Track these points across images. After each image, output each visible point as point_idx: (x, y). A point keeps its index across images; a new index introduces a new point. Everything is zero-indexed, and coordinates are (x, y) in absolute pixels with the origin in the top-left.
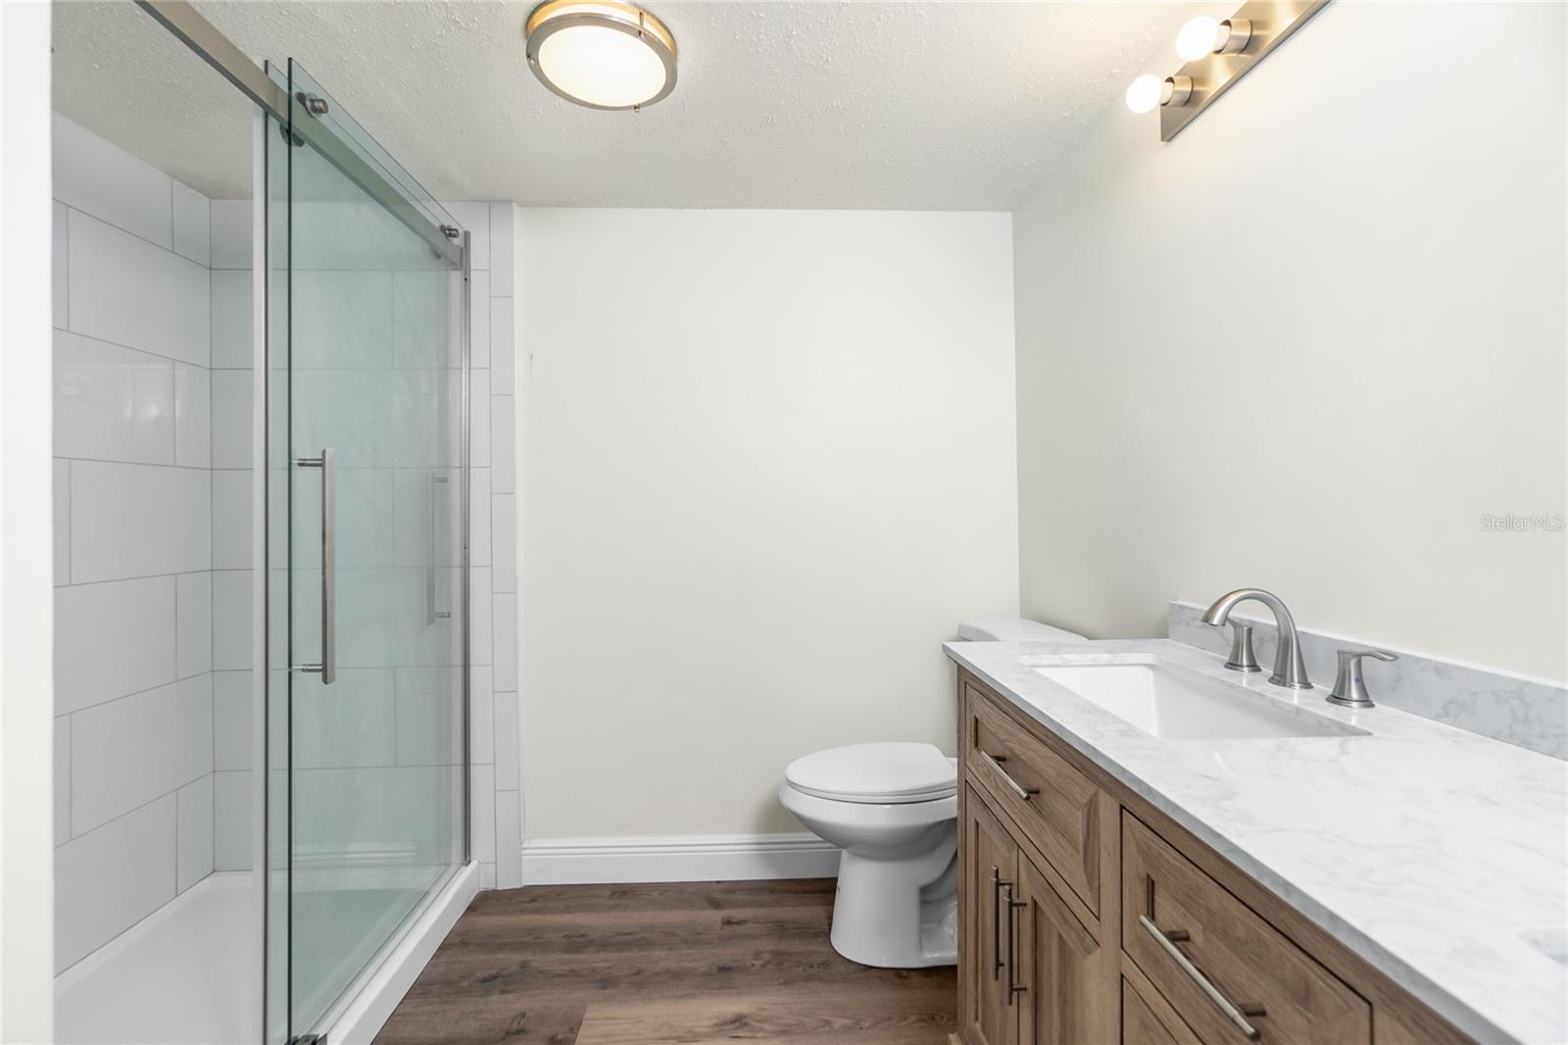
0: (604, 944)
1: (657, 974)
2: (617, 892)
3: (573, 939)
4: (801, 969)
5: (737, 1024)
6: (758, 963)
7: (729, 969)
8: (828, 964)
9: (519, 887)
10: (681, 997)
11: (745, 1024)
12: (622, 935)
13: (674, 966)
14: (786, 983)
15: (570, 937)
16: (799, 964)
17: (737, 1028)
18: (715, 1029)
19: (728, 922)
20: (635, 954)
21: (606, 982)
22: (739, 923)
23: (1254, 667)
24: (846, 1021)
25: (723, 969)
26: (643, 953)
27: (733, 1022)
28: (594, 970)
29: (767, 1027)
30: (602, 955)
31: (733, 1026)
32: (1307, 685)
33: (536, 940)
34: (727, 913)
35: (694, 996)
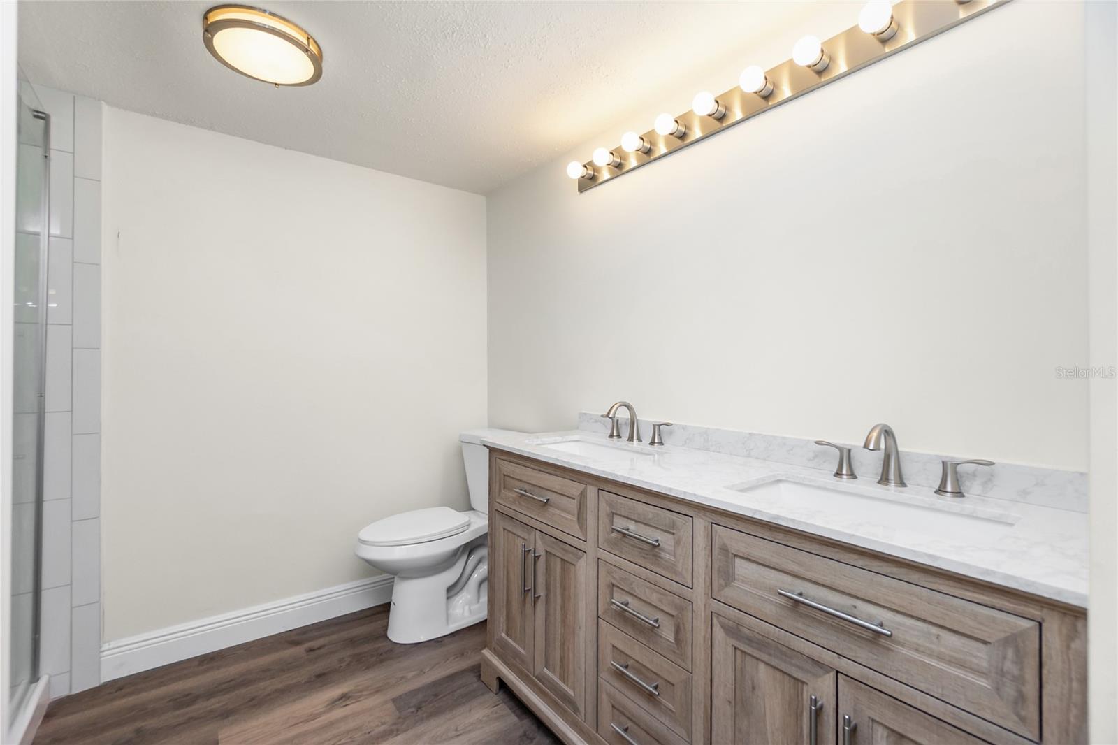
0: (210, 694)
1: (269, 695)
2: (205, 660)
3: (178, 700)
4: (375, 658)
5: (344, 699)
6: (344, 665)
7: (324, 674)
8: (391, 651)
9: (97, 685)
10: (294, 701)
11: (349, 698)
12: (224, 683)
13: (280, 686)
14: (368, 668)
15: (176, 700)
16: (372, 656)
17: (344, 701)
18: (329, 707)
19: (311, 650)
20: (243, 691)
21: (226, 714)
22: (319, 648)
23: (619, 436)
24: (414, 673)
25: (319, 676)
26: (249, 688)
27: (340, 699)
28: (211, 711)
29: (365, 693)
30: (213, 700)
31: (341, 701)
32: (640, 440)
33: (143, 711)
34: (307, 645)
35: (305, 696)
